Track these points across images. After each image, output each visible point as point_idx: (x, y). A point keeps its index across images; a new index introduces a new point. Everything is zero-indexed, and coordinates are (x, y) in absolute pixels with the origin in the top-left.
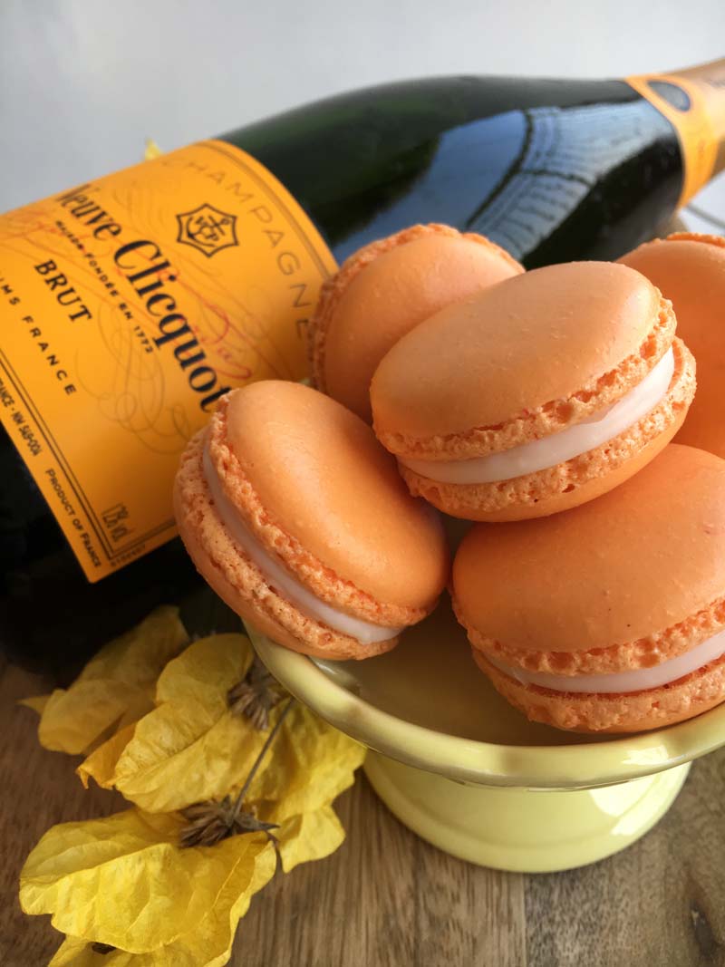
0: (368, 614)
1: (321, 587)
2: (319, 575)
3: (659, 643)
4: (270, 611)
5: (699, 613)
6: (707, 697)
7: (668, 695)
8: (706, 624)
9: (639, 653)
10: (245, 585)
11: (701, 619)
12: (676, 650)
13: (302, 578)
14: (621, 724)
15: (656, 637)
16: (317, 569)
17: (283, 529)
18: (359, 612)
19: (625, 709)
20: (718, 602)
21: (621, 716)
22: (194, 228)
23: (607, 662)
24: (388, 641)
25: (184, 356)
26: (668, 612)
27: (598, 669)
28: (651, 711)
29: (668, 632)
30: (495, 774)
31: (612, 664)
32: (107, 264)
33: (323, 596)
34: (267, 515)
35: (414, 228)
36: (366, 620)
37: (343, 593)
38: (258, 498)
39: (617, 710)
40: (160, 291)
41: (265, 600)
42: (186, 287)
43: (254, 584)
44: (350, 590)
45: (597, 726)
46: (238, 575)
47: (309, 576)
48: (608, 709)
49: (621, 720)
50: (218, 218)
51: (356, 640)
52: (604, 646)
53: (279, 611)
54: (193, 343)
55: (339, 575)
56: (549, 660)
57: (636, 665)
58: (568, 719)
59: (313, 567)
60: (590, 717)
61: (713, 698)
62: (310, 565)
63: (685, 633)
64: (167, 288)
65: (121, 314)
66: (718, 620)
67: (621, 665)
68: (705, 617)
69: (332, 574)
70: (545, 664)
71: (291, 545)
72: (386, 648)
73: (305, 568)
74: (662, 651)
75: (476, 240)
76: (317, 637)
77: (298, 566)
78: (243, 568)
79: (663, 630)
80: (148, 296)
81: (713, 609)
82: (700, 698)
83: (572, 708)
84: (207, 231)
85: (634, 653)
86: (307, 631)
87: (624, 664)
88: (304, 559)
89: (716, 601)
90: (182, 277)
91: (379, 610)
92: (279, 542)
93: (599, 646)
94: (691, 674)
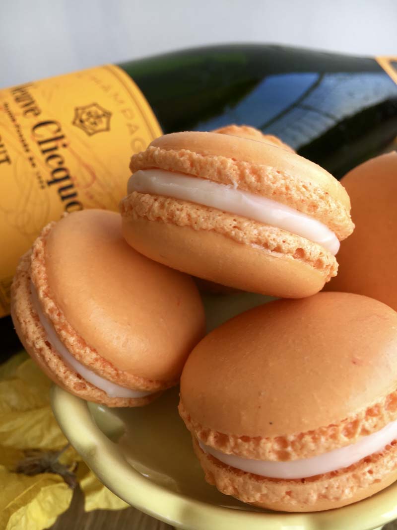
0: (109, 376)
1: (73, 348)
2: (72, 340)
3: (293, 443)
4: (43, 357)
5: (331, 426)
6: (331, 497)
7: (299, 487)
8: (334, 437)
9: (277, 447)
10: (29, 336)
11: (330, 432)
12: (305, 452)
13: (62, 340)
14: (262, 502)
15: (291, 438)
16: (72, 335)
17: (56, 303)
18: (101, 372)
19: (265, 491)
20: (349, 421)
21: (261, 495)
22: (84, 117)
23: (251, 449)
24: (136, 399)
25: (64, 193)
26: (303, 420)
27: (245, 453)
28: (284, 497)
29: (302, 436)
30: (174, 521)
31: (255, 452)
32: (27, 133)
33: (75, 355)
34: (49, 291)
35: (229, 127)
36: (108, 380)
37: (89, 357)
38: (47, 279)
39: (259, 490)
40: (56, 152)
41: (41, 350)
42: (73, 152)
43: (35, 337)
44: (94, 355)
45: (244, 499)
46: (26, 328)
47: (65, 339)
48: (253, 487)
49: (261, 498)
50: (100, 112)
51: (105, 393)
52: (251, 435)
53: (49, 359)
54: (71, 186)
55: (87, 343)
56: (215, 437)
57: (273, 457)
58: (226, 488)
59: (70, 333)
60: (240, 491)
61: (337, 499)
62: (67, 331)
63: (315, 440)
64: (61, 151)
65: (28, 164)
66: (346, 436)
67: (261, 454)
68: (335, 430)
69: (83, 342)
70: (211, 440)
71: (59, 315)
72: (134, 404)
73: (64, 333)
74: (295, 450)
75: (272, 140)
76: (73, 384)
77: (60, 330)
78: (31, 324)
79: (298, 433)
80: (48, 155)
81: (343, 426)
82: (325, 497)
83: (230, 480)
84: (92, 120)
85: (272, 447)
86: (66, 378)
87: (264, 454)
88: (64, 327)
89: (347, 419)
90: (71, 146)
91: (118, 375)
92: (51, 311)
93: (248, 435)
94: (323, 475)
